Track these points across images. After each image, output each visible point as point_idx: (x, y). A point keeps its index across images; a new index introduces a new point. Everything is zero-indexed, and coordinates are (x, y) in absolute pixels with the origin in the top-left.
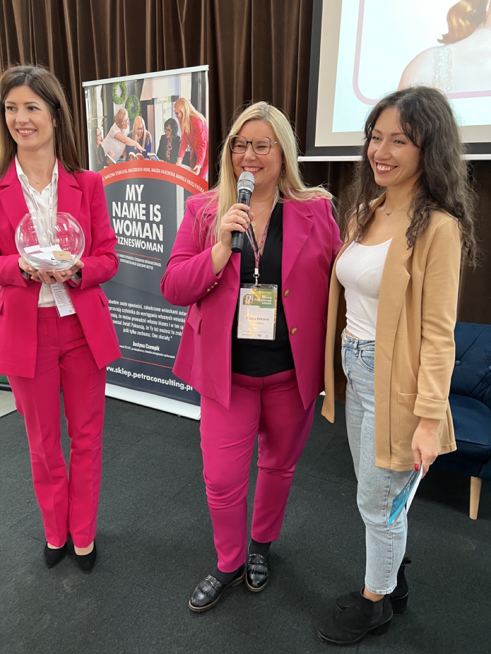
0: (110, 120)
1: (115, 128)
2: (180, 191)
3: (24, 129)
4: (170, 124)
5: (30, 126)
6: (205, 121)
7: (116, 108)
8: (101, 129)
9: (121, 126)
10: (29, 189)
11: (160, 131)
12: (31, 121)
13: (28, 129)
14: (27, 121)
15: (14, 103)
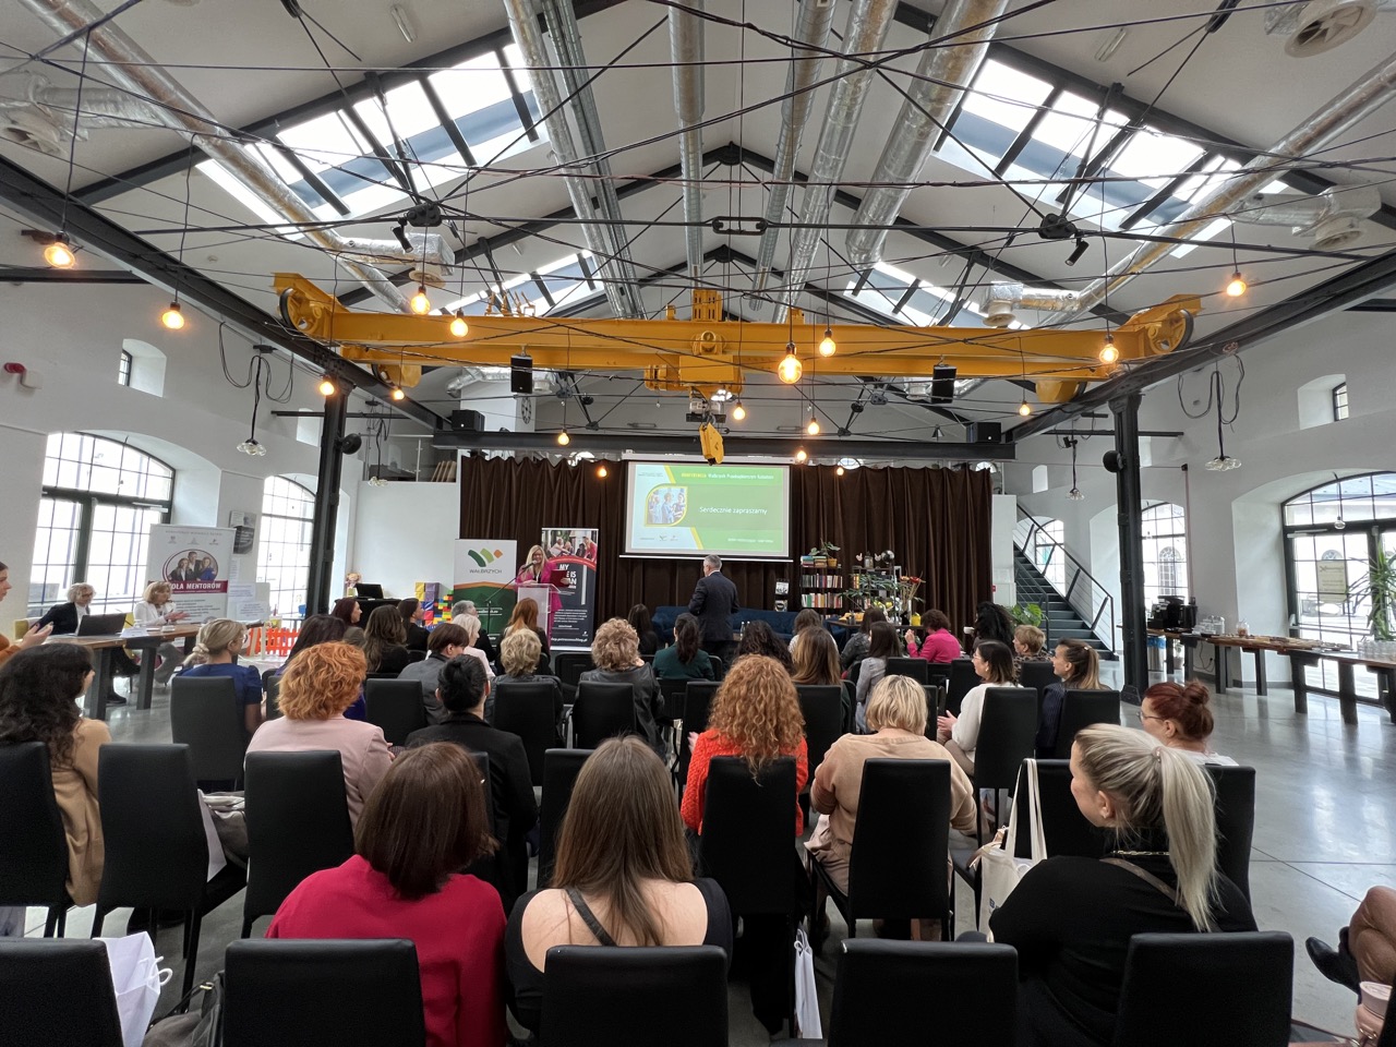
0: (554, 542)
1: (557, 545)
2: (585, 568)
4: (582, 545)
6: (596, 545)
7: (558, 538)
8: (549, 544)
9: (559, 544)
11: (577, 547)
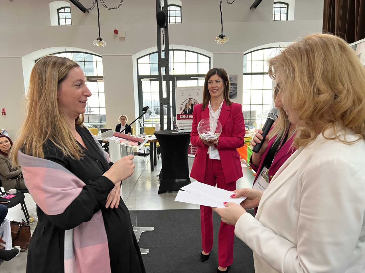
3: (214, 90)
5: (216, 88)
10: (211, 112)
12: (217, 86)
13: (216, 89)
14: (216, 86)
15: (212, 81)
